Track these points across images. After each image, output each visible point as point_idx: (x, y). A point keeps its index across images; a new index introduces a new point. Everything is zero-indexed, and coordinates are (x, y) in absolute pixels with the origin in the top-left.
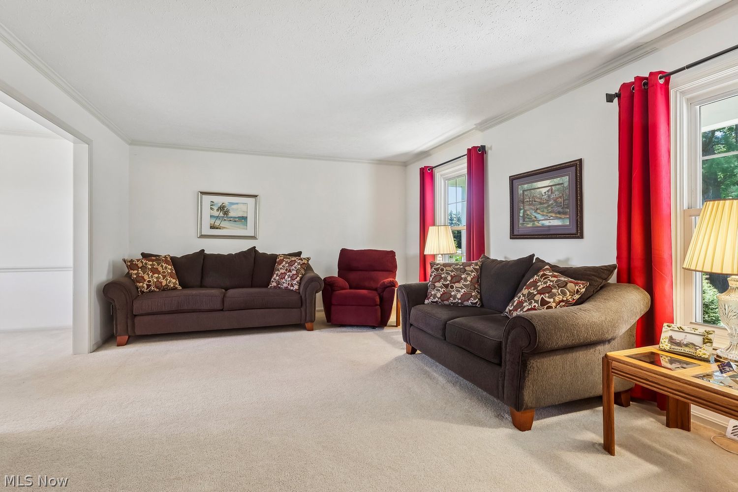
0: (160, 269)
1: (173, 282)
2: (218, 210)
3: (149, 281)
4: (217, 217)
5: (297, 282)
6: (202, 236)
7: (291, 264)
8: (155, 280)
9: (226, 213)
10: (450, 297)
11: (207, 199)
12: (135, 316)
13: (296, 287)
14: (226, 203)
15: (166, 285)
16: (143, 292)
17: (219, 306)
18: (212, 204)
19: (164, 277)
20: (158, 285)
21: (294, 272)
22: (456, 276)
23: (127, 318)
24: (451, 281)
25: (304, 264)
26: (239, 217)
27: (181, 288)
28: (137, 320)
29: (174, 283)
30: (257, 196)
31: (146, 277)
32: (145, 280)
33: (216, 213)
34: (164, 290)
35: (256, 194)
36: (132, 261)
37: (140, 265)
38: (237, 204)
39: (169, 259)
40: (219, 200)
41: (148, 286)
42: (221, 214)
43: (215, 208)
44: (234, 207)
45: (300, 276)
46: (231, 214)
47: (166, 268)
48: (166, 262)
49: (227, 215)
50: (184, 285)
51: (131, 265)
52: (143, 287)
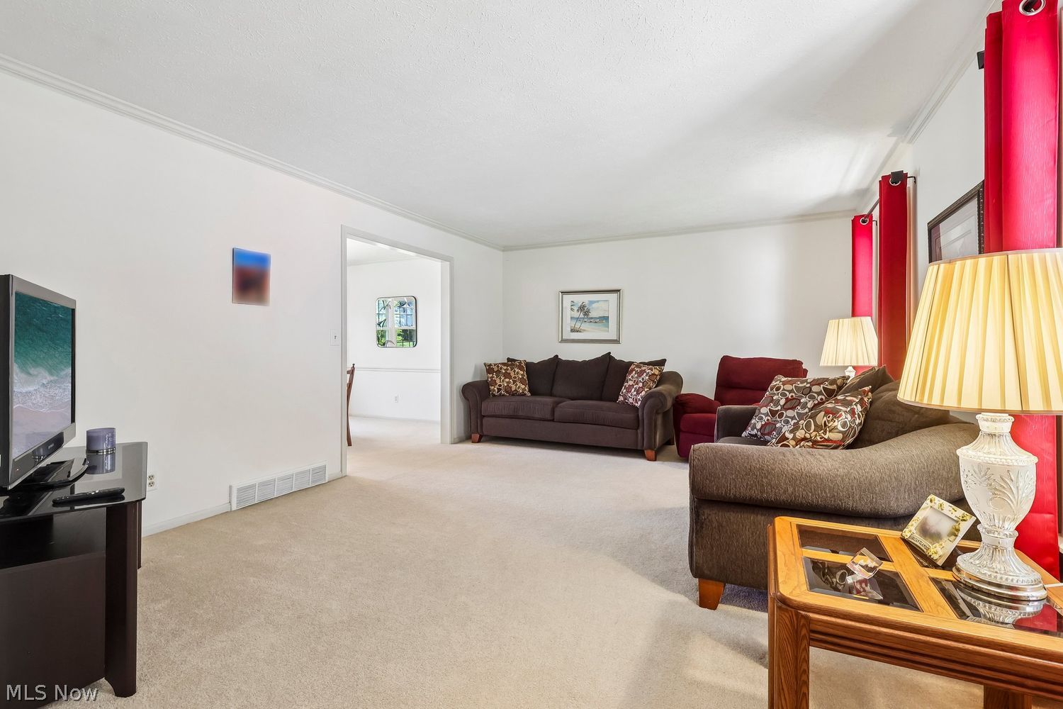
0: (512, 374)
1: (522, 388)
2: (578, 311)
3: (500, 385)
4: (578, 319)
5: (642, 397)
6: (563, 341)
7: (640, 374)
8: (506, 385)
9: (587, 313)
10: (774, 430)
11: (568, 298)
12: (484, 416)
13: (638, 404)
14: (586, 303)
15: (516, 390)
16: (494, 395)
17: (548, 416)
18: (573, 303)
19: (514, 382)
20: (508, 389)
21: (641, 385)
22: (794, 399)
23: (477, 418)
24: (783, 407)
25: (654, 374)
26: (600, 317)
27: (530, 394)
28: (485, 420)
29: (524, 389)
30: (619, 291)
31: (498, 381)
32: (496, 384)
33: (576, 314)
34: (513, 395)
35: (619, 289)
36: (491, 365)
37: (496, 369)
38: (598, 301)
39: (523, 364)
40: (580, 299)
41: (499, 390)
42: (582, 316)
43: (576, 308)
44: (594, 305)
45: (646, 390)
46: (593, 314)
47: (518, 373)
48: (520, 367)
49: (587, 315)
50: (533, 392)
51: (489, 368)
52: (494, 390)
